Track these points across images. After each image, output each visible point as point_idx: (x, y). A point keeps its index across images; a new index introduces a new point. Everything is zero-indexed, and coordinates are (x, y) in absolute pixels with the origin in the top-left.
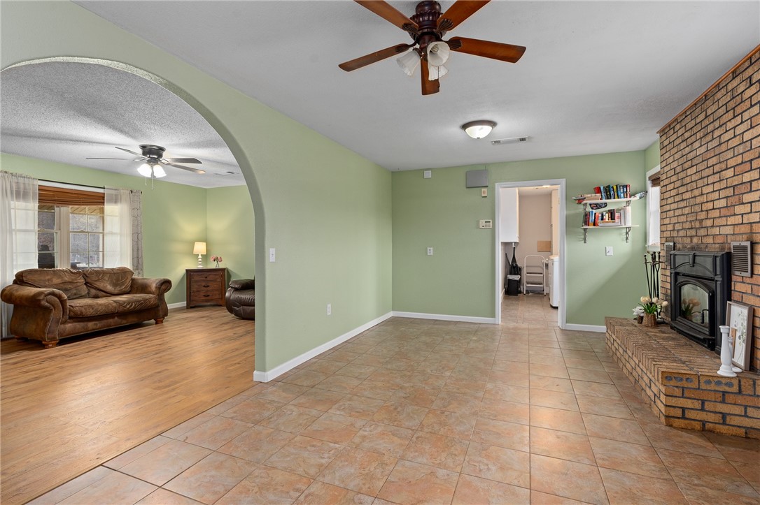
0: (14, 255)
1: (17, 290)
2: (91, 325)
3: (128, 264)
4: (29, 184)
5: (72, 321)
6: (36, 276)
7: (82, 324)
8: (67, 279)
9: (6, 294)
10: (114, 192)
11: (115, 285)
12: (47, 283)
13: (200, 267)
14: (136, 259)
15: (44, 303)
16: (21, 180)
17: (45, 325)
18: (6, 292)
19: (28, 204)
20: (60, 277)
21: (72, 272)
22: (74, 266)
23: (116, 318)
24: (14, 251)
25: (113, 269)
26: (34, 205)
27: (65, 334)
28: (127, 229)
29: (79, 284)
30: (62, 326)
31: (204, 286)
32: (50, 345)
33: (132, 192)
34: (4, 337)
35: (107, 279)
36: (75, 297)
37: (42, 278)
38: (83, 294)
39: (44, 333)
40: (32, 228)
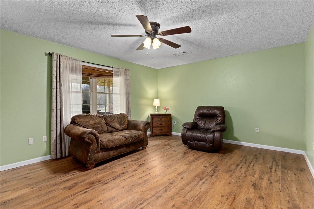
0: (71, 106)
1: (72, 129)
2: (112, 153)
3: (124, 112)
4: (78, 65)
5: (102, 151)
6: (82, 119)
7: (107, 153)
8: (97, 121)
9: (67, 131)
10: (117, 70)
11: (120, 124)
12: (87, 124)
13: (157, 113)
14: (127, 108)
15: (87, 140)
16: (74, 62)
17: (87, 154)
18: (67, 129)
19: (77, 76)
20: (94, 120)
21: (99, 117)
22: (98, 112)
23: (124, 148)
24: (71, 104)
25: (118, 115)
26: (80, 77)
27: (98, 160)
28: (123, 92)
29: (103, 124)
30: (97, 155)
31: (160, 124)
32: (90, 168)
33: (125, 70)
34: (66, 155)
35: (116, 121)
36: (101, 132)
37: (85, 121)
38: (105, 130)
39: (87, 160)
40: (80, 91)
